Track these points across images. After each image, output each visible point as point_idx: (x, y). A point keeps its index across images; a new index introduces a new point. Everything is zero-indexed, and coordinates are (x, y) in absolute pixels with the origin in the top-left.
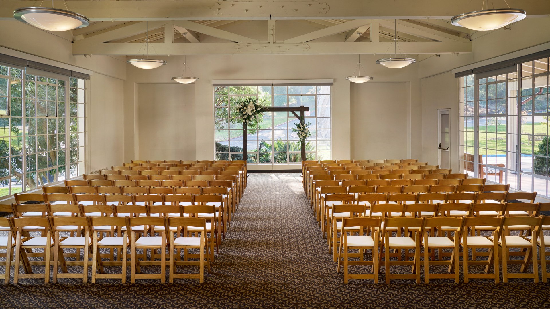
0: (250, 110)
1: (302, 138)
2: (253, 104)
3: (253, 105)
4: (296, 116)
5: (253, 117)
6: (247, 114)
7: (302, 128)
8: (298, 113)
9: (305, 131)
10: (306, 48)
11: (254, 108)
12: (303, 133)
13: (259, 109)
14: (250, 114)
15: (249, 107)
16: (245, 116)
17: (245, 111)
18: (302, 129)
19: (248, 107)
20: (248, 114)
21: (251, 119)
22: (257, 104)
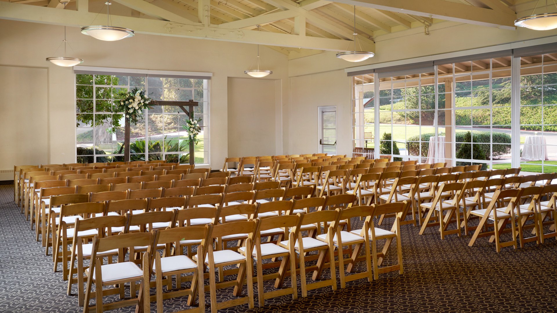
0: (137, 103)
3: (140, 98)
10: (241, 35)
11: (142, 101)
14: (137, 108)
15: (136, 100)
17: (131, 104)
20: (134, 108)
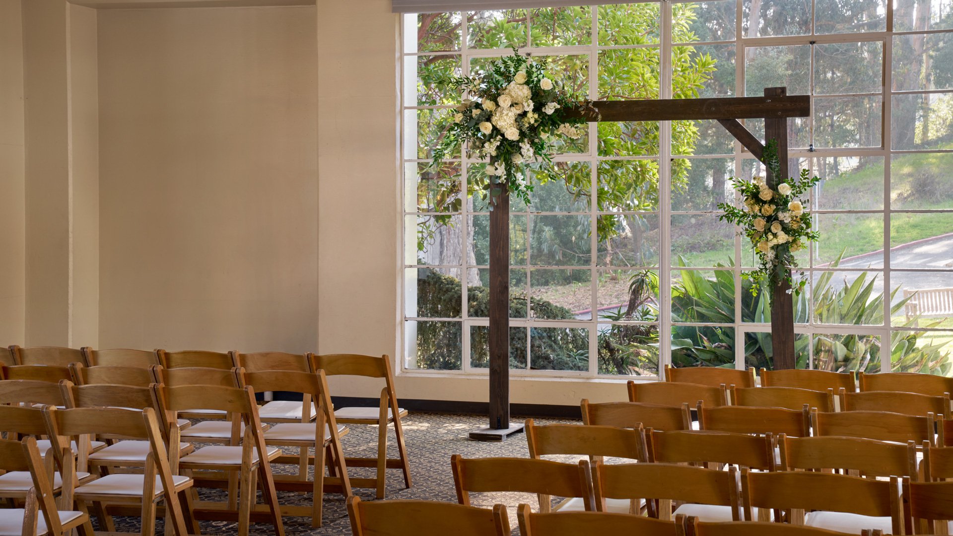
0: (512, 114)
1: (771, 255)
2: (527, 83)
3: (526, 91)
4: (748, 141)
5: (527, 148)
6: (496, 131)
7: (772, 201)
8: (757, 127)
9: (781, 215)
11: (529, 106)
12: (776, 228)
13: (550, 109)
14: (512, 134)
15: (507, 102)
16: (487, 145)
17: (489, 119)
18: (769, 209)
19: (501, 100)
20: (503, 135)
21: (518, 160)
22: (546, 84)
